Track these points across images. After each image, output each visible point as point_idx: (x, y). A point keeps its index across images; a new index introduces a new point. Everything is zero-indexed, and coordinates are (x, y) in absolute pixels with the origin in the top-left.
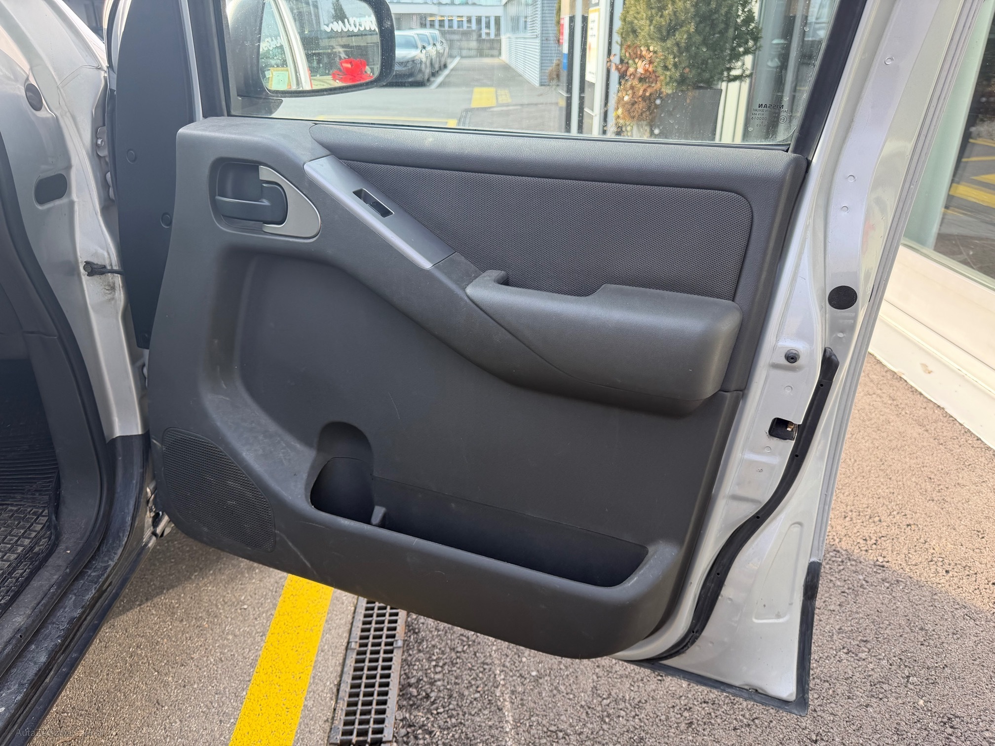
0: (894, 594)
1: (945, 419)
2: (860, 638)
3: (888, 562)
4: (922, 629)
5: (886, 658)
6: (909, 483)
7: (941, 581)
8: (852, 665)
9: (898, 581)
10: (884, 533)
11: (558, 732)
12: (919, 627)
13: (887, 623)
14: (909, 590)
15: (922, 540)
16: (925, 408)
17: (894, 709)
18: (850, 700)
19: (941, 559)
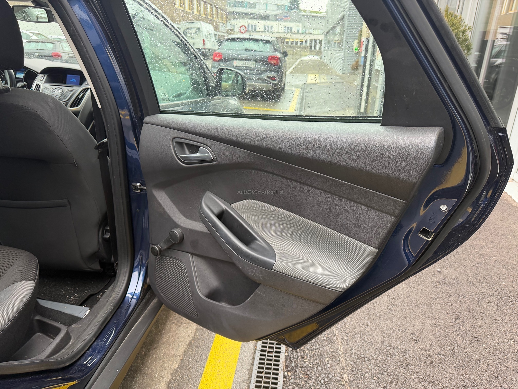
11: (365, 358)
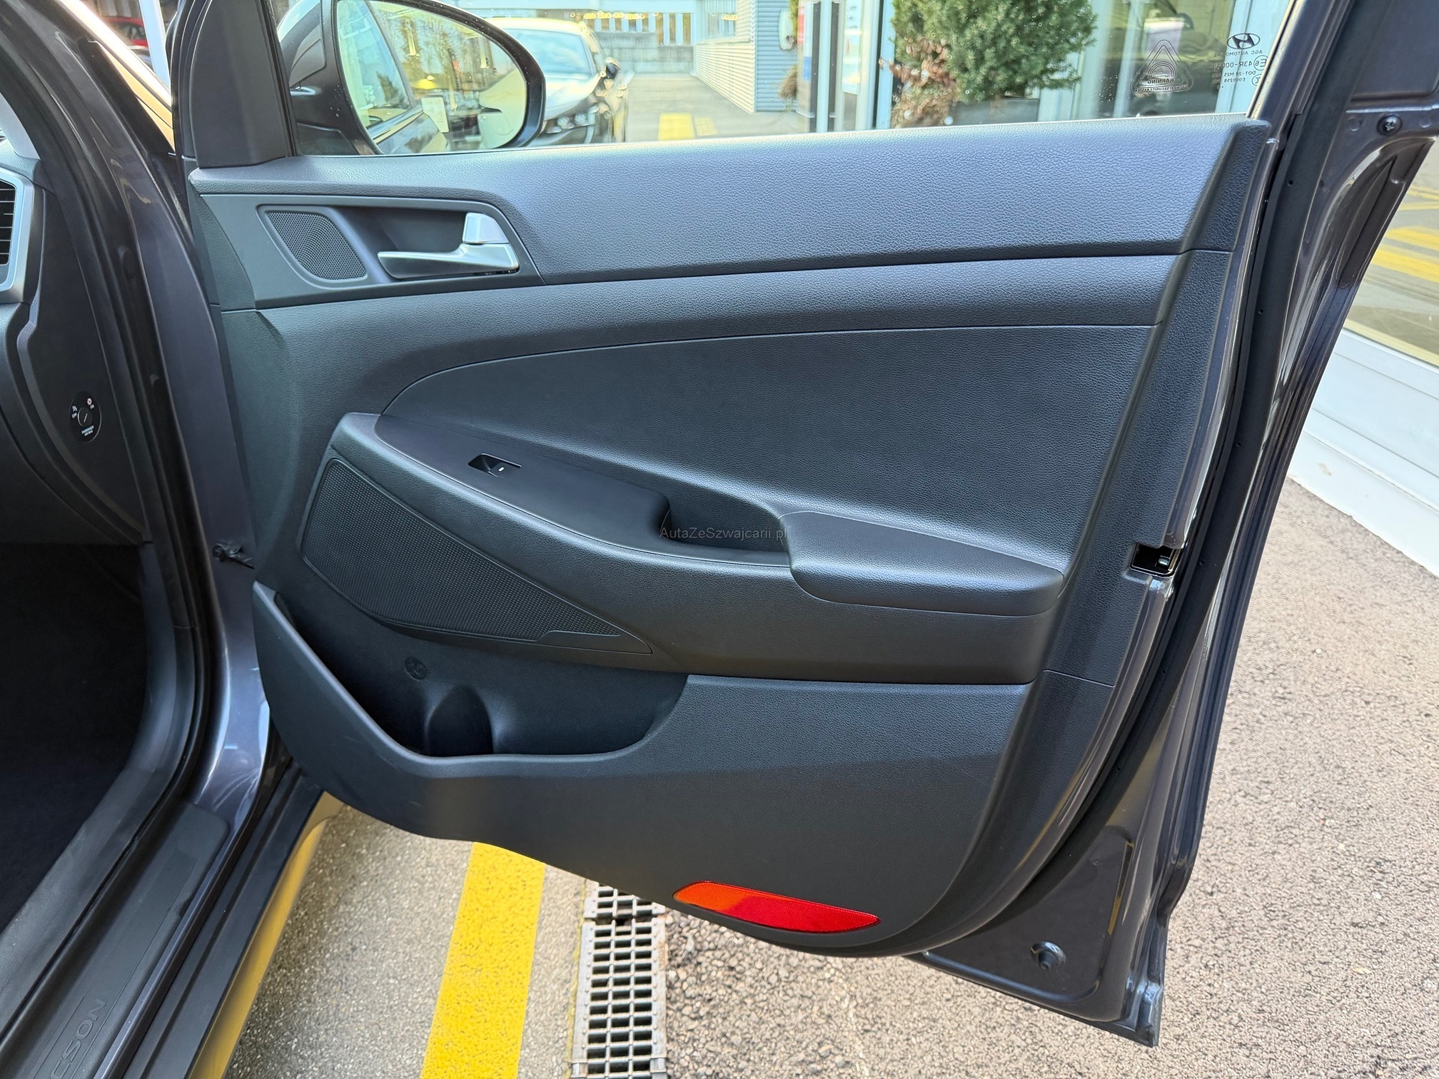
0: (1300, 729)
1: (1355, 529)
2: (1259, 779)
3: (1290, 693)
4: (1338, 767)
5: (1294, 800)
6: (1311, 603)
7: (1360, 713)
8: (1251, 810)
9: (1303, 714)
10: (1282, 660)
12: (1335, 764)
13: (1294, 761)
14: (1320, 724)
15: (1333, 668)
16: (1327, 517)
17: (1308, 856)
18: (1251, 848)
19: (1358, 689)
